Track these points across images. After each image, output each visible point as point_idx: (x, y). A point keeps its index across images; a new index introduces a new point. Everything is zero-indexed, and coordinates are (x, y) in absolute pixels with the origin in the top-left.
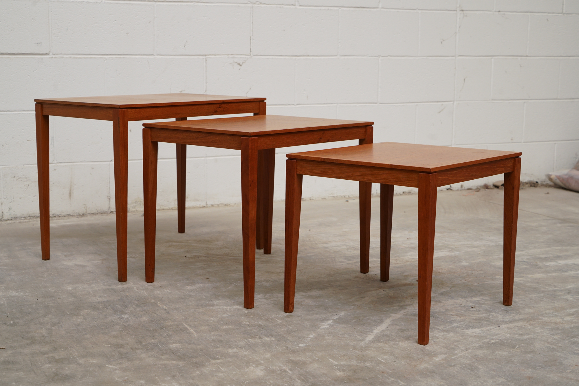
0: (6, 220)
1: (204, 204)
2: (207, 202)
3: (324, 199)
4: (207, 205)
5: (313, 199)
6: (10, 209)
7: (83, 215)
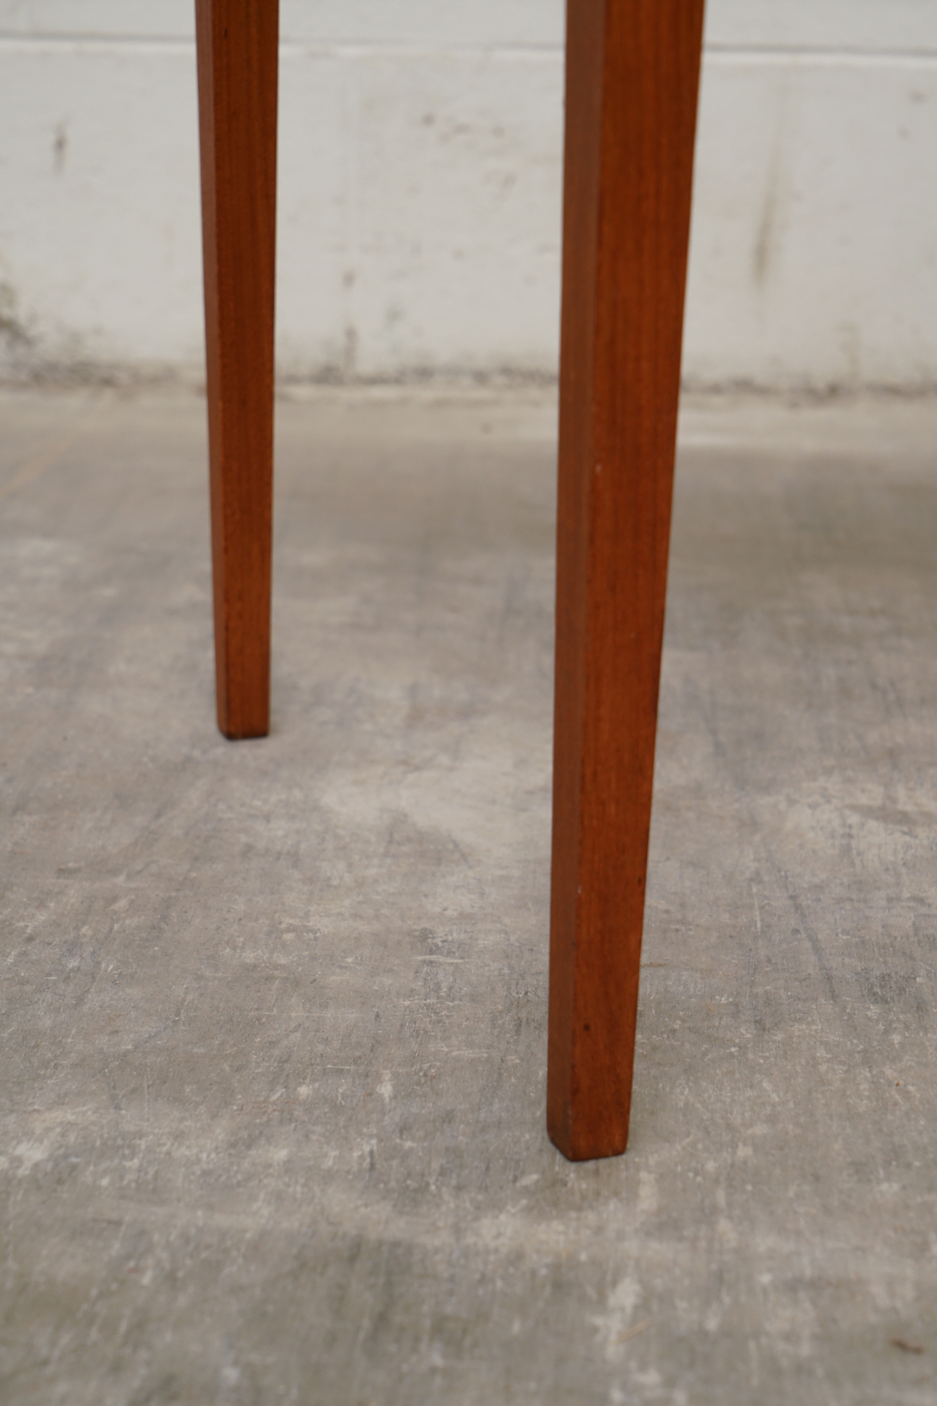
6: (394, 315)
7: (833, 392)
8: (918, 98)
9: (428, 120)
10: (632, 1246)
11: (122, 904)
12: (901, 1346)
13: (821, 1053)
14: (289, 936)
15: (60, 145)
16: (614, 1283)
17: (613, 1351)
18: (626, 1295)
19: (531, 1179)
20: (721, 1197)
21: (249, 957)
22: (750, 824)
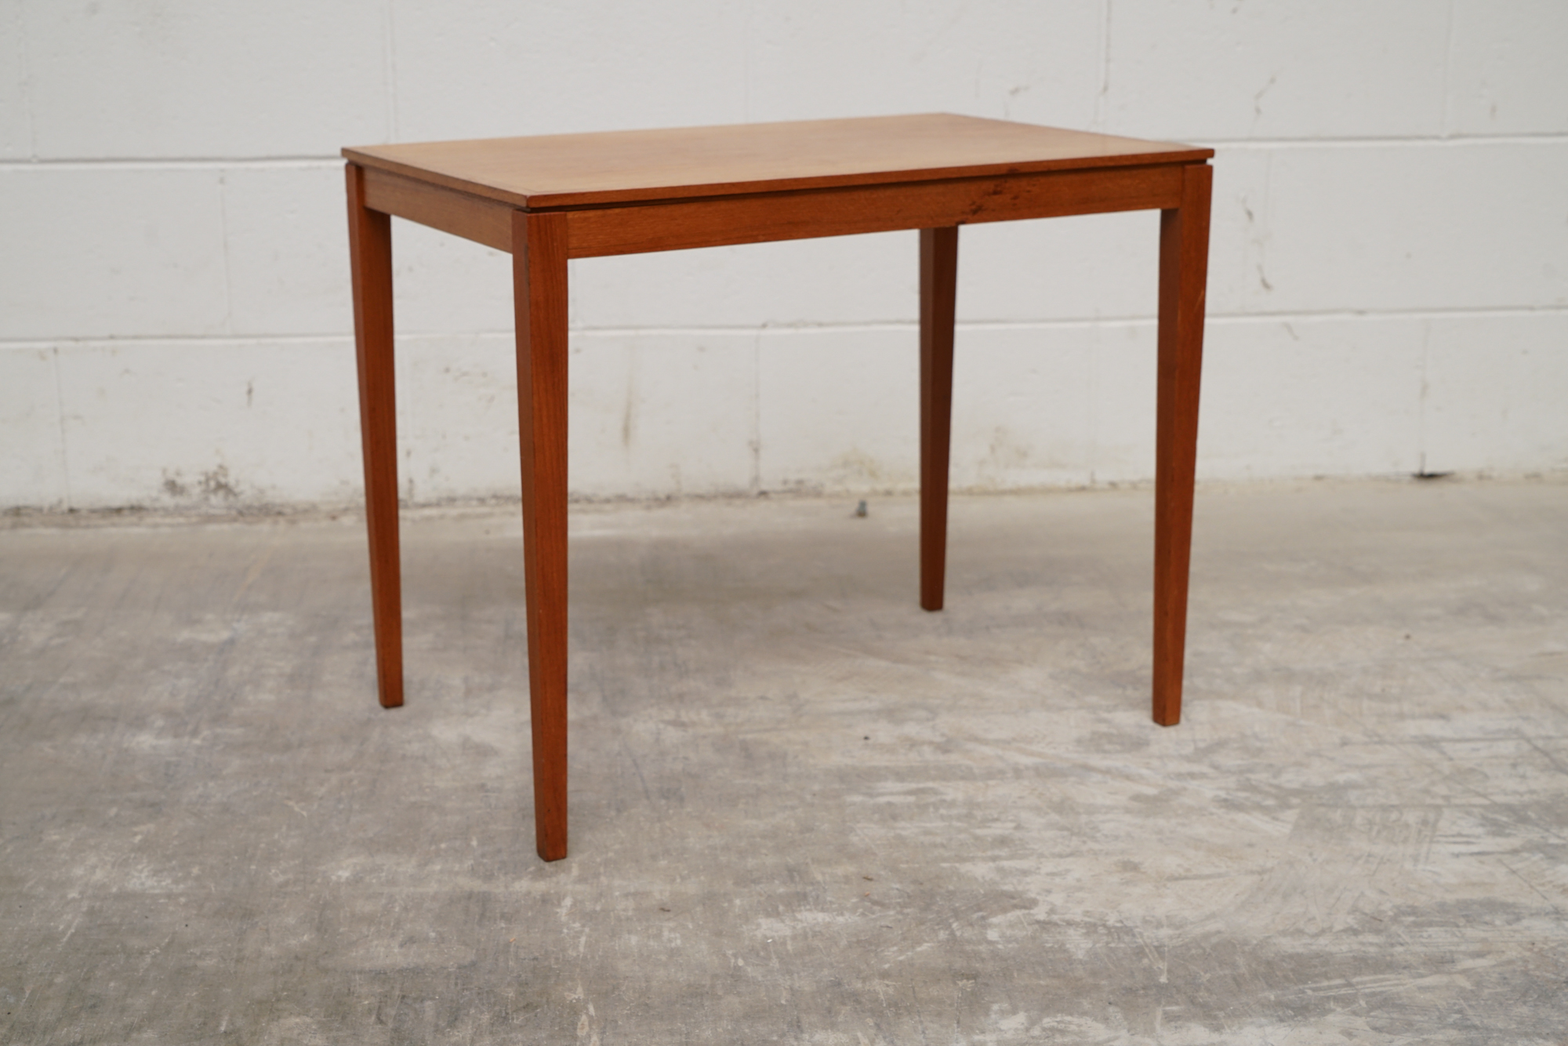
0: (424, 506)
1: (1082, 479)
2: (1092, 474)
3: (1535, 477)
4: (1093, 481)
5: (1490, 478)
6: (434, 471)
7: (669, 499)
8: (702, 349)
9: (447, 370)
10: (570, 887)
11: (355, 782)
12: (663, 910)
13: (642, 819)
14: (427, 790)
15: (250, 392)
16: (564, 899)
17: (564, 919)
18: (568, 902)
19: (532, 869)
20: (602, 870)
21: (412, 799)
22: (617, 731)
